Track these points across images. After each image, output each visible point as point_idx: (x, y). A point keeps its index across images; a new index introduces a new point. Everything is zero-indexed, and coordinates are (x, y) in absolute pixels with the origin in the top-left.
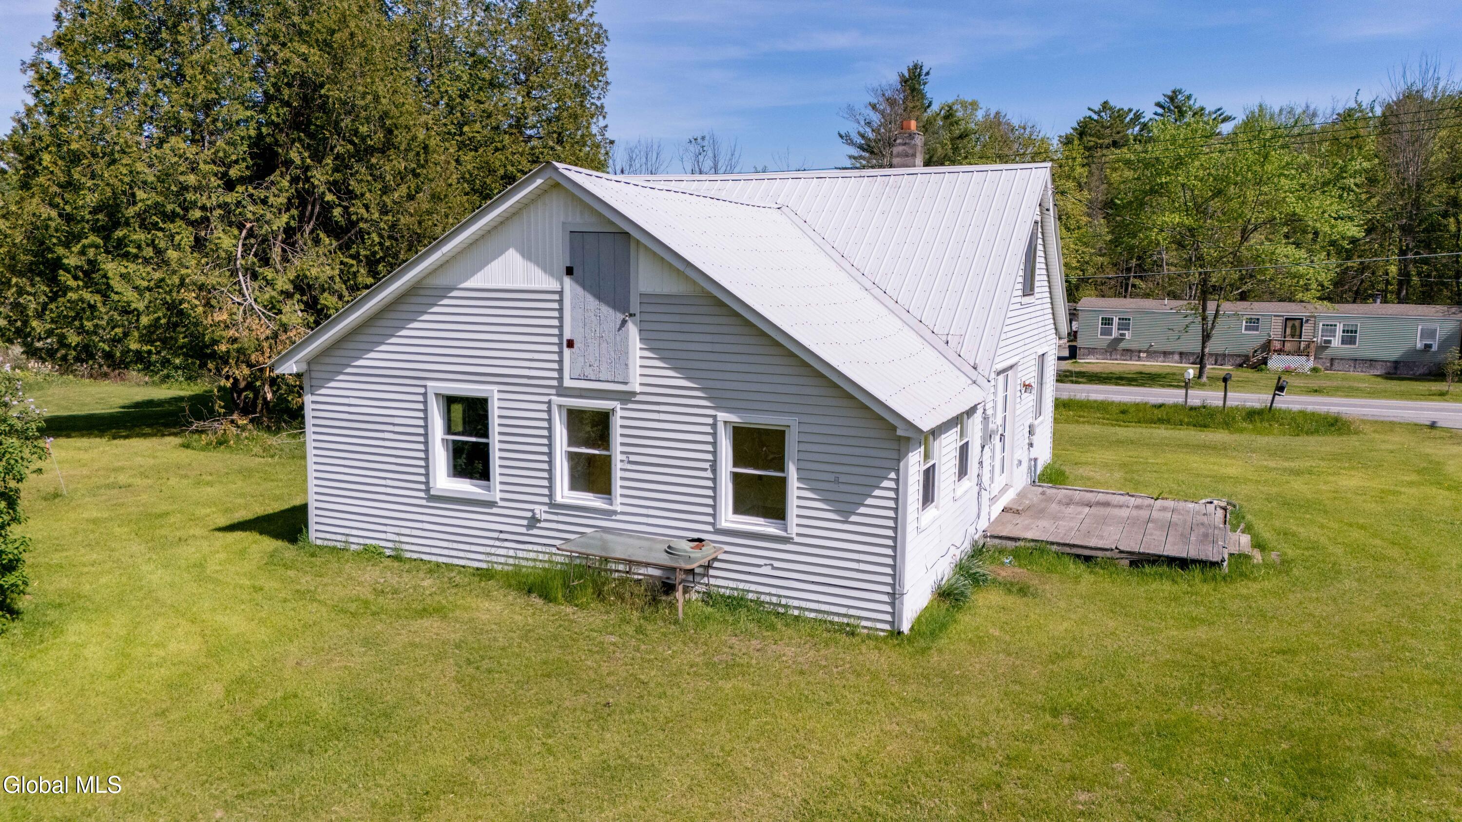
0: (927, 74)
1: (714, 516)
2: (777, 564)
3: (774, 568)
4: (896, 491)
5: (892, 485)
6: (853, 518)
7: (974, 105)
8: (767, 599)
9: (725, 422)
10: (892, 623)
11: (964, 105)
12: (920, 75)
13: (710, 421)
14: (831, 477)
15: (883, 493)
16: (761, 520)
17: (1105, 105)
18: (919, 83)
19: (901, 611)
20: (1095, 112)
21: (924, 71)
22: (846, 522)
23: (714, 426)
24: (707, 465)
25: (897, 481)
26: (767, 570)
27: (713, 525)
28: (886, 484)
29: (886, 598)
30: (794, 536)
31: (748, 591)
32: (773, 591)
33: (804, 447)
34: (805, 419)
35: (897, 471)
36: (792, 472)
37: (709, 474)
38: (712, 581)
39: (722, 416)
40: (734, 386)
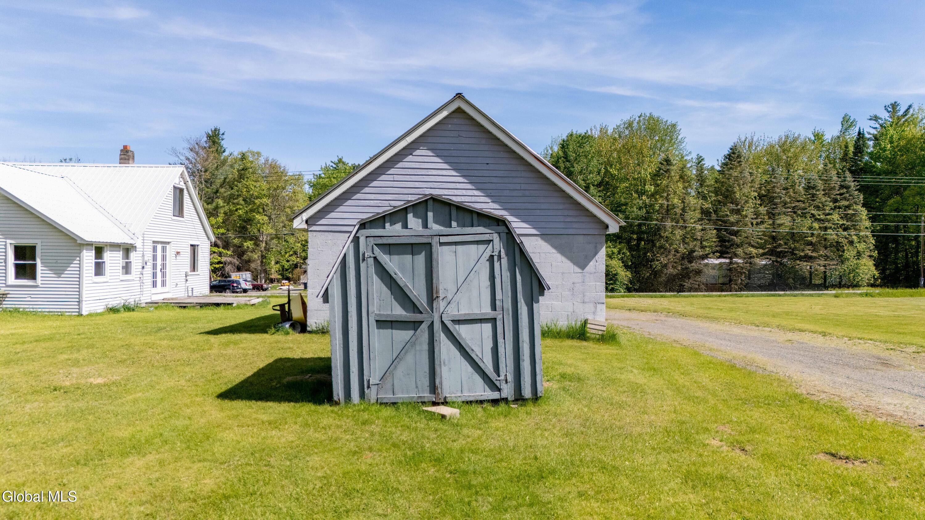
0: (223, 134)
1: (5, 280)
2: (32, 296)
3: (32, 298)
4: (80, 264)
5: (78, 262)
6: (63, 276)
7: (259, 154)
8: (28, 310)
9: (11, 244)
10: (79, 312)
11: (253, 154)
12: (218, 134)
13: (4, 243)
14: (55, 261)
15: (74, 265)
16: (26, 281)
17: (340, 161)
18: (219, 139)
19: (82, 307)
20: (335, 164)
21: (221, 133)
22: (60, 277)
23: (5, 245)
24: (2, 261)
25: (80, 260)
26: (29, 299)
27: (5, 284)
28: (75, 262)
29: (76, 303)
30: (40, 284)
31: (20, 308)
32: (31, 306)
33: (43, 251)
34: (43, 240)
35: (80, 257)
36: (38, 262)
37: (3, 264)
38: (4, 306)
39: (9, 241)
40: (14, 229)
